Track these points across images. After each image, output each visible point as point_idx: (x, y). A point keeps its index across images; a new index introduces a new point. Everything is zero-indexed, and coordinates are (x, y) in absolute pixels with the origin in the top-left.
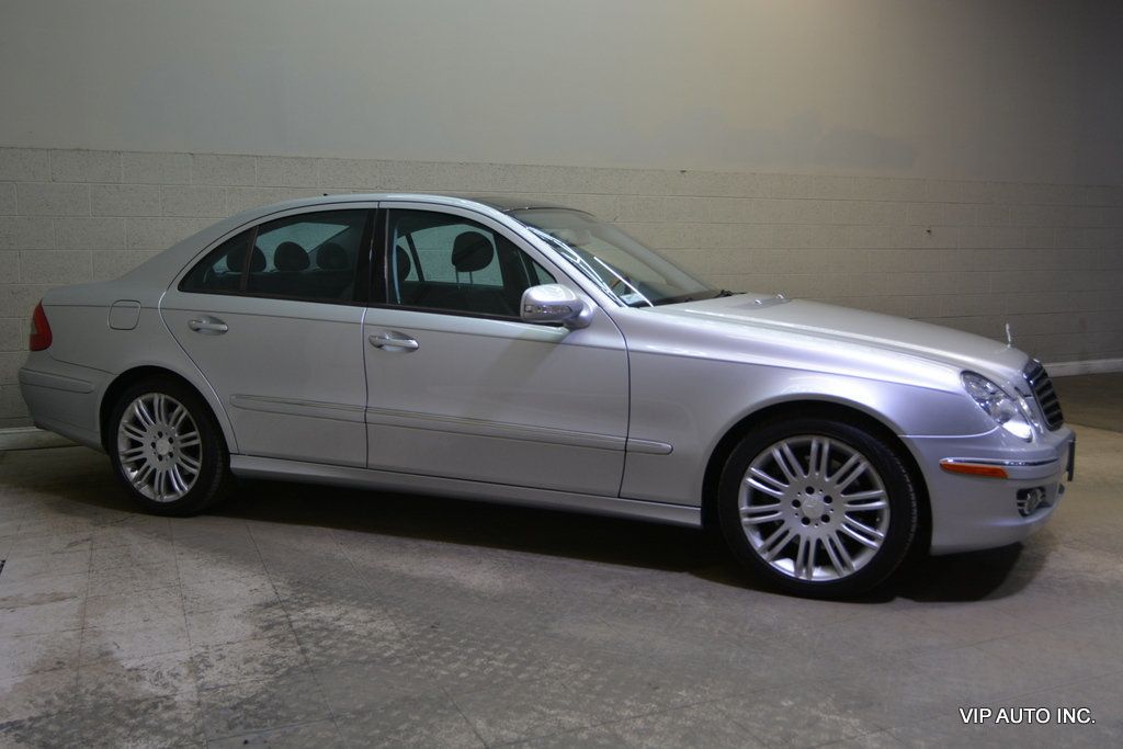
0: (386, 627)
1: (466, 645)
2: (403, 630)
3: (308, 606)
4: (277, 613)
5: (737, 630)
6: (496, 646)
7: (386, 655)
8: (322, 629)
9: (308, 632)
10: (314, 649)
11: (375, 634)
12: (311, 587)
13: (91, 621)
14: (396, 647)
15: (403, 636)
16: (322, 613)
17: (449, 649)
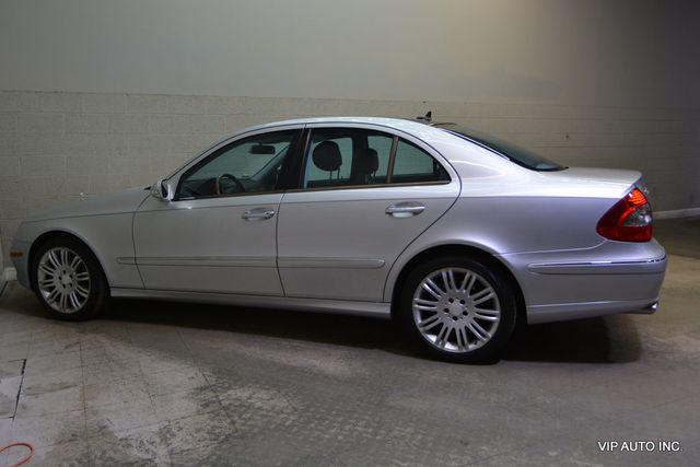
0: (281, 403)
1: (337, 415)
2: (294, 405)
3: (228, 389)
4: (209, 395)
5: (505, 400)
6: (356, 415)
7: (287, 424)
8: (241, 406)
9: (233, 408)
10: (239, 421)
11: (277, 408)
12: (228, 374)
13: (90, 403)
14: (292, 417)
15: (295, 410)
16: (239, 394)
17: (327, 419)
